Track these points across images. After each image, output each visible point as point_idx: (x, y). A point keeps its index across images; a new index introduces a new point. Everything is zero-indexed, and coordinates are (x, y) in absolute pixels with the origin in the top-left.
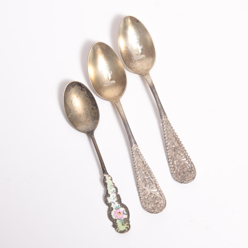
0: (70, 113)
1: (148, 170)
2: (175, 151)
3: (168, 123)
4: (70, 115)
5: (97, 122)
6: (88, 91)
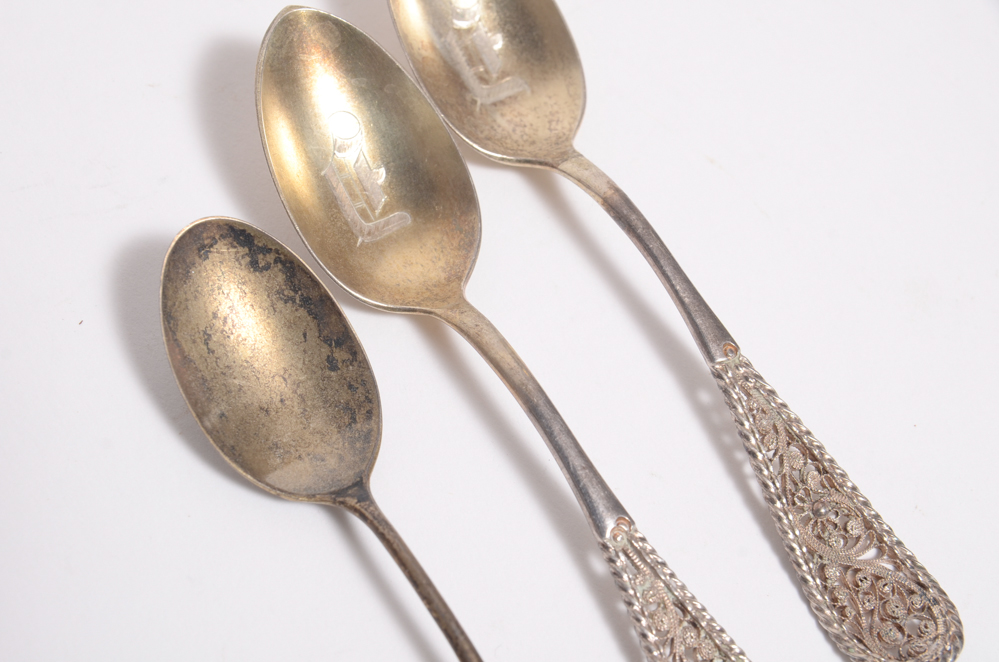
0: (209, 400)
1: (716, 646)
2: (820, 515)
3: (749, 375)
4: (213, 411)
5: (370, 432)
6: (291, 268)
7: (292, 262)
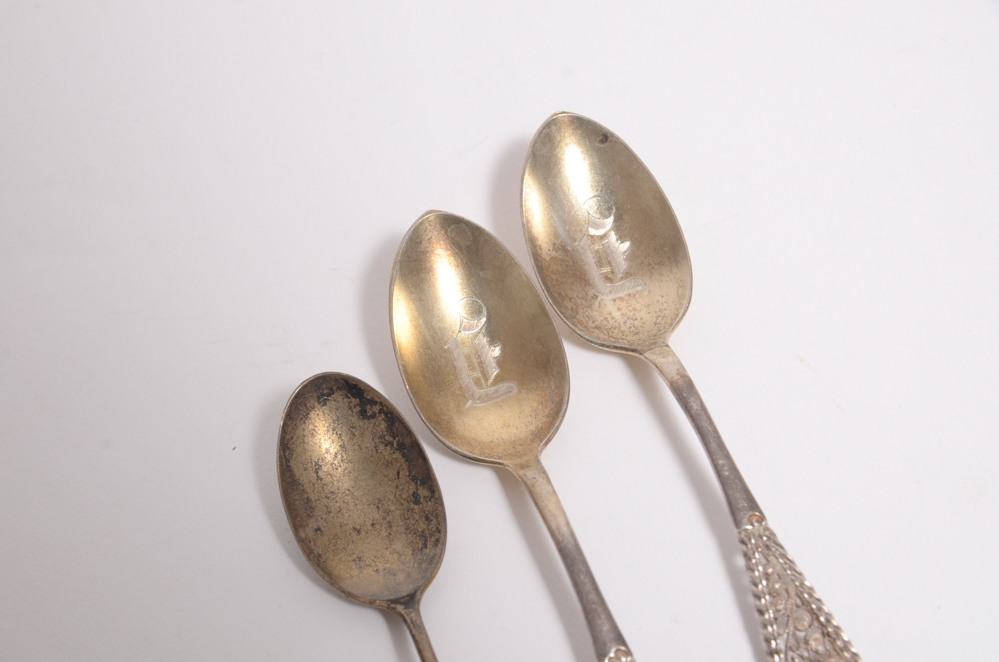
0: (309, 516)
3: (771, 545)
4: (311, 525)
5: (435, 555)
6: (392, 417)
7: (392, 413)
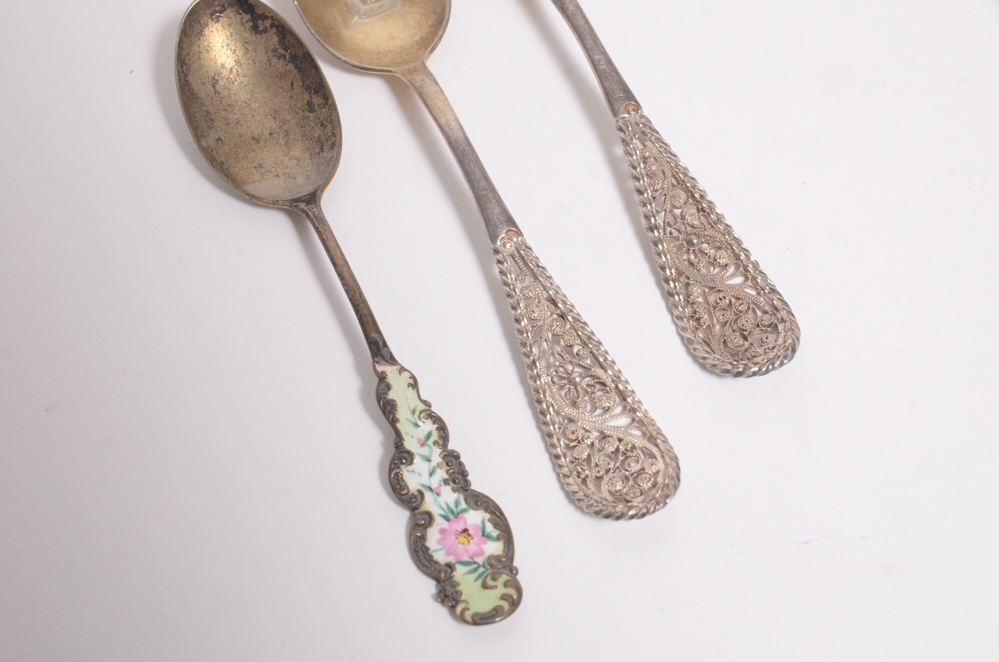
0: (210, 127)
1: (579, 336)
2: (693, 244)
3: (646, 131)
4: (212, 136)
5: (332, 158)
6: (283, 30)
7: (283, 27)
